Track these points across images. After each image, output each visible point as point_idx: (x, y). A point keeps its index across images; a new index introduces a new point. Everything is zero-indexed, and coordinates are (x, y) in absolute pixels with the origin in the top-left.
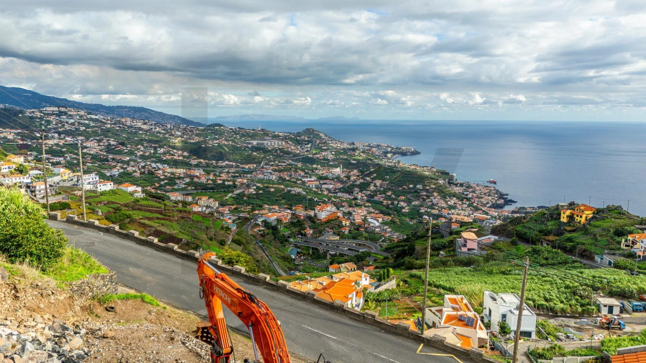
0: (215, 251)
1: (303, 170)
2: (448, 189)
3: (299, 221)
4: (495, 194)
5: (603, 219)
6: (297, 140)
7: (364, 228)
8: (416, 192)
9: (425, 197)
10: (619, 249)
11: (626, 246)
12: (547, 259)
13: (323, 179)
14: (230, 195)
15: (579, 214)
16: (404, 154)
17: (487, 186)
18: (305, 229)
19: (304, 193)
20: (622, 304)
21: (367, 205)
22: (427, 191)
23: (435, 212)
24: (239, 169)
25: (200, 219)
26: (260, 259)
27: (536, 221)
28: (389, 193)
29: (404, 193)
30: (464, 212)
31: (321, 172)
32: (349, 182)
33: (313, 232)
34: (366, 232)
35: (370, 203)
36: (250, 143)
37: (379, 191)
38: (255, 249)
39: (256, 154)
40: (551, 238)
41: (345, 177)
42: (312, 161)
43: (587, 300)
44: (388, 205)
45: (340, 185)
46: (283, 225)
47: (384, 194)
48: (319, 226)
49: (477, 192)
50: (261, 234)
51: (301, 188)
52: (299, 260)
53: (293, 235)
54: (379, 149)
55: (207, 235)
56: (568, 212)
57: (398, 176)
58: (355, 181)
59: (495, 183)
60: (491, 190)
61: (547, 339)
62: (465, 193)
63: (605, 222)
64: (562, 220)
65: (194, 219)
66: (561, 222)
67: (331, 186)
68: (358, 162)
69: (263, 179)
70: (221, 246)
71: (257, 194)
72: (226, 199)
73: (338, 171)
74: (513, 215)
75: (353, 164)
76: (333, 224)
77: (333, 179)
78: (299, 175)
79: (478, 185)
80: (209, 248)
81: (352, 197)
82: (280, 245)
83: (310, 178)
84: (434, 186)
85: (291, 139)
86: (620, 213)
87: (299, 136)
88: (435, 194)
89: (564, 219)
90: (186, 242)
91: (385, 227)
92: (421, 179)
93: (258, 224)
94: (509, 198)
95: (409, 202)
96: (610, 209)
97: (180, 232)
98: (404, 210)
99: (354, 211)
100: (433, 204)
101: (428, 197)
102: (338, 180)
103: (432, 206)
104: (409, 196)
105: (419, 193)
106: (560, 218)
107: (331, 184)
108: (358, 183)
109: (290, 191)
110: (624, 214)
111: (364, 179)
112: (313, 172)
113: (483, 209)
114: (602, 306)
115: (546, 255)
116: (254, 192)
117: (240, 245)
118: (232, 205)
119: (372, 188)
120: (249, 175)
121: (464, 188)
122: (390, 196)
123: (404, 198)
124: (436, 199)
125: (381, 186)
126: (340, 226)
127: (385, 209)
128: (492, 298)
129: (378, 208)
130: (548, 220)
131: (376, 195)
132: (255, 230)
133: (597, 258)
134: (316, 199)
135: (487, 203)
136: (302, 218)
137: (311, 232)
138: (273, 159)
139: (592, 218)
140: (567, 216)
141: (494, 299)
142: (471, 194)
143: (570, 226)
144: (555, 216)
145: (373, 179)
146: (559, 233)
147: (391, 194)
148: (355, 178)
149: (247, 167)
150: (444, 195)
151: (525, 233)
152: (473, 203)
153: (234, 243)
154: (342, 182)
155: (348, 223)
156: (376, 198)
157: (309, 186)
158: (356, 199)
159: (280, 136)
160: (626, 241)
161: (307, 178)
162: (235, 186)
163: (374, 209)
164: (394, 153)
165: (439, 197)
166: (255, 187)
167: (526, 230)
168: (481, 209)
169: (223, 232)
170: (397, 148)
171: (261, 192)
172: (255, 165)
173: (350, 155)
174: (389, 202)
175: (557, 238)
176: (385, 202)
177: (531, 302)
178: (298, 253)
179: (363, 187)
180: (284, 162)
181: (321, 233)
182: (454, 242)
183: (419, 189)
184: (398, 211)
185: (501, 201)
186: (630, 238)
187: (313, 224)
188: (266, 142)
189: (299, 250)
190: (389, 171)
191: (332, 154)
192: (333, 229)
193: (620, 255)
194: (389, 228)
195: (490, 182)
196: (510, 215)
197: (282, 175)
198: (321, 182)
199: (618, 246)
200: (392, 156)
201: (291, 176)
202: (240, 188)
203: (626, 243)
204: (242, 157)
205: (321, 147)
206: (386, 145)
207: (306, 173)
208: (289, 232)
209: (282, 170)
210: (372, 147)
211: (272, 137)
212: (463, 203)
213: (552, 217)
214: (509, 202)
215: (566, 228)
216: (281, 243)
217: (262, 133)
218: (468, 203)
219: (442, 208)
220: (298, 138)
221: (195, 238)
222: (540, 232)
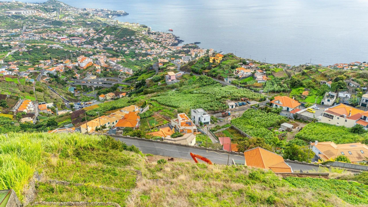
0: (29, 99)
1: (56, 31)
2: (149, 38)
3: (70, 70)
4: (173, 37)
5: (226, 60)
6: (45, 9)
7: (109, 69)
8: (131, 40)
9: (137, 44)
10: (233, 75)
11: (236, 73)
12: (206, 82)
13: (72, 37)
14: (9, 53)
15: (217, 59)
16: (119, 15)
17: (168, 33)
18: (75, 75)
19: (62, 47)
20: (236, 104)
21: (104, 51)
22: (138, 40)
23: (144, 52)
24: (8, 34)
25: (11, 80)
26: (56, 98)
27: (199, 63)
28: (116, 43)
29: (124, 42)
30: (159, 50)
31: (69, 32)
32: (90, 37)
33: (80, 76)
34: (111, 71)
35: (106, 50)
36: (10, 13)
37: (110, 42)
38: (51, 93)
39: (17, 21)
40: (207, 71)
41: (86, 34)
42: (60, 23)
43: (225, 104)
44: (117, 50)
45: (84, 40)
46: (61, 74)
47: (113, 43)
48: (83, 72)
49: (164, 37)
50: (49, 82)
51: (58, 44)
52: (76, 93)
53: (68, 79)
54: (103, 13)
55: (20, 89)
56: (213, 58)
57: (120, 32)
58: (93, 37)
59: (172, 31)
60: (171, 35)
61: (214, 123)
62: (158, 38)
63: (227, 62)
64: (210, 62)
65: (7, 81)
66: (210, 63)
67: (78, 41)
68: (92, 23)
69: (29, 40)
70: (31, 95)
71: (29, 51)
72: (7, 57)
73: (80, 30)
74: (183, 49)
75: (88, 24)
76: (90, 69)
77: (78, 36)
78: (54, 34)
79: (163, 33)
80: (25, 97)
81: (93, 47)
82: (62, 86)
83: (62, 36)
84: (141, 37)
85: (41, 9)
86: (232, 57)
87: (46, 6)
88: (142, 41)
89: (211, 61)
90: (9, 97)
91: (119, 65)
92: (133, 33)
93: (45, 76)
94: (180, 39)
95: (128, 47)
96: (228, 55)
97: (3, 91)
98: (126, 53)
99: (99, 58)
100: (142, 47)
101: (139, 43)
102: (82, 37)
103: (142, 49)
104: (128, 43)
105: (133, 41)
106: (209, 61)
107: (78, 39)
108: (95, 37)
109: (51, 47)
110: (234, 57)
111: (99, 35)
112: (64, 32)
113: (168, 47)
114: (229, 106)
115: (205, 80)
116: (26, 50)
117: (42, 92)
118: (14, 61)
119: (105, 40)
120: (18, 38)
121: (157, 35)
122: (117, 44)
123: (125, 45)
124: (143, 44)
125: (110, 39)
126: (95, 70)
127: (115, 53)
128: (194, 111)
129: (111, 53)
130: (205, 62)
131: (108, 45)
132: (44, 79)
133: (225, 80)
134: (70, 51)
135: (170, 43)
136: (71, 67)
137: (79, 75)
138: (31, 23)
139: (222, 60)
140: (212, 60)
141: (195, 112)
142: (161, 38)
143: (214, 64)
144: (207, 60)
145: (105, 35)
146: (210, 68)
147: (118, 43)
148: (93, 34)
149: (14, 31)
150: (148, 42)
151: (196, 70)
152: (163, 45)
153: (38, 91)
154: (85, 38)
155: (99, 67)
156: (108, 47)
157: (63, 42)
158: (96, 48)
159: (32, 7)
160: (235, 71)
161: (60, 36)
162: (11, 47)
163: (108, 53)
164: (113, 15)
165: (145, 43)
166: (26, 47)
167: (196, 68)
168: (167, 48)
169: (28, 86)
170: (114, 11)
171: (31, 49)
172: (19, 30)
173: (85, 18)
174: (117, 48)
175: (209, 71)
176: (115, 48)
177: (206, 109)
178: (75, 89)
179: (99, 40)
180: (40, 26)
181: (85, 75)
182: (164, 77)
183: (133, 39)
184: (123, 53)
185: (176, 42)
186: (237, 70)
187: (79, 71)
188: (22, 12)
189: (75, 88)
190: (114, 29)
191: (73, 18)
192: (91, 72)
193: (234, 78)
194: (122, 65)
195: (170, 30)
196: (182, 49)
197: (42, 36)
198: (71, 39)
199: (232, 74)
200: (112, 17)
201: (48, 36)
202: (14, 49)
203: (235, 72)
204: (6, 24)
205: (64, 13)
206: (107, 10)
207: (59, 33)
208: (66, 78)
209: (41, 32)
210: (98, 11)
211: (26, 7)
212: (158, 45)
213: (206, 61)
214: (180, 41)
215: (212, 65)
216: (63, 85)
217: (17, 4)
218: (160, 45)
219: (147, 49)
220: (46, 7)
221: (13, 93)
222: (202, 68)
